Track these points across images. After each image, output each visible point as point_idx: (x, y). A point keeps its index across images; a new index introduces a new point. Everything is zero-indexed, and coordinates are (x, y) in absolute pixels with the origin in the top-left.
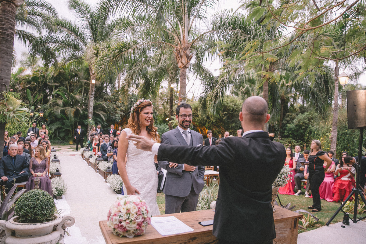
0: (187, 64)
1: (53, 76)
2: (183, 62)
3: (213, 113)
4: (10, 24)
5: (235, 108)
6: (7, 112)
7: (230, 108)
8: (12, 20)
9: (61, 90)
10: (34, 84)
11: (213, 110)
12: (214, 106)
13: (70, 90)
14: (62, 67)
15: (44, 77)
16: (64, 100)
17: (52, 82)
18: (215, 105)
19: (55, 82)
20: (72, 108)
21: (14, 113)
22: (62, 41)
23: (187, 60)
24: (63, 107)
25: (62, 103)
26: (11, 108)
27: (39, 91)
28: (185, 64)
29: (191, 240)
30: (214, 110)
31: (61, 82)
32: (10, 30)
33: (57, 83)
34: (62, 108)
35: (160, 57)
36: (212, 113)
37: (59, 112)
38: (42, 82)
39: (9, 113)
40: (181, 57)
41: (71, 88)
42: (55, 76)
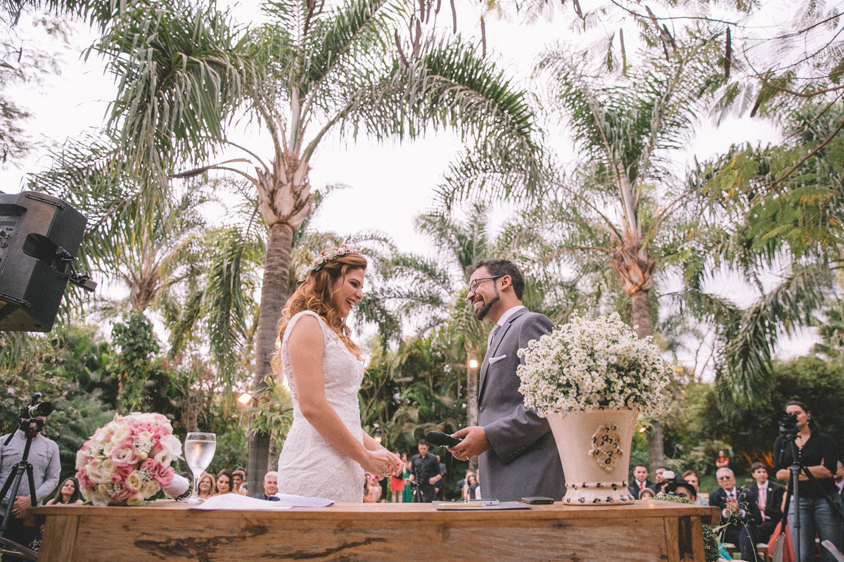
0: (645, 282)
1: (400, 364)
2: (635, 279)
3: (745, 393)
4: (282, 258)
5: (824, 382)
6: (270, 411)
7: (808, 385)
8: (285, 251)
9: (415, 389)
10: (369, 384)
11: (742, 387)
12: (743, 377)
13: (434, 388)
14: (417, 345)
15: (385, 368)
16: (421, 410)
17: (400, 375)
18: (746, 373)
19: (405, 375)
20: (438, 423)
21: (281, 413)
22: (406, 292)
23: (643, 273)
24: (419, 423)
25: (417, 415)
26: (277, 405)
27: (380, 397)
28: (640, 284)
29: (248, 534)
30: (745, 387)
31: (415, 375)
32: (280, 268)
33: (409, 376)
34: (419, 426)
35: (599, 287)
36: (742, 395)
37: (413, 434)
38: (383, 378)
39: (271, 414)
40: (628, 270)
41: (437, 385)
42: (403, 362)
